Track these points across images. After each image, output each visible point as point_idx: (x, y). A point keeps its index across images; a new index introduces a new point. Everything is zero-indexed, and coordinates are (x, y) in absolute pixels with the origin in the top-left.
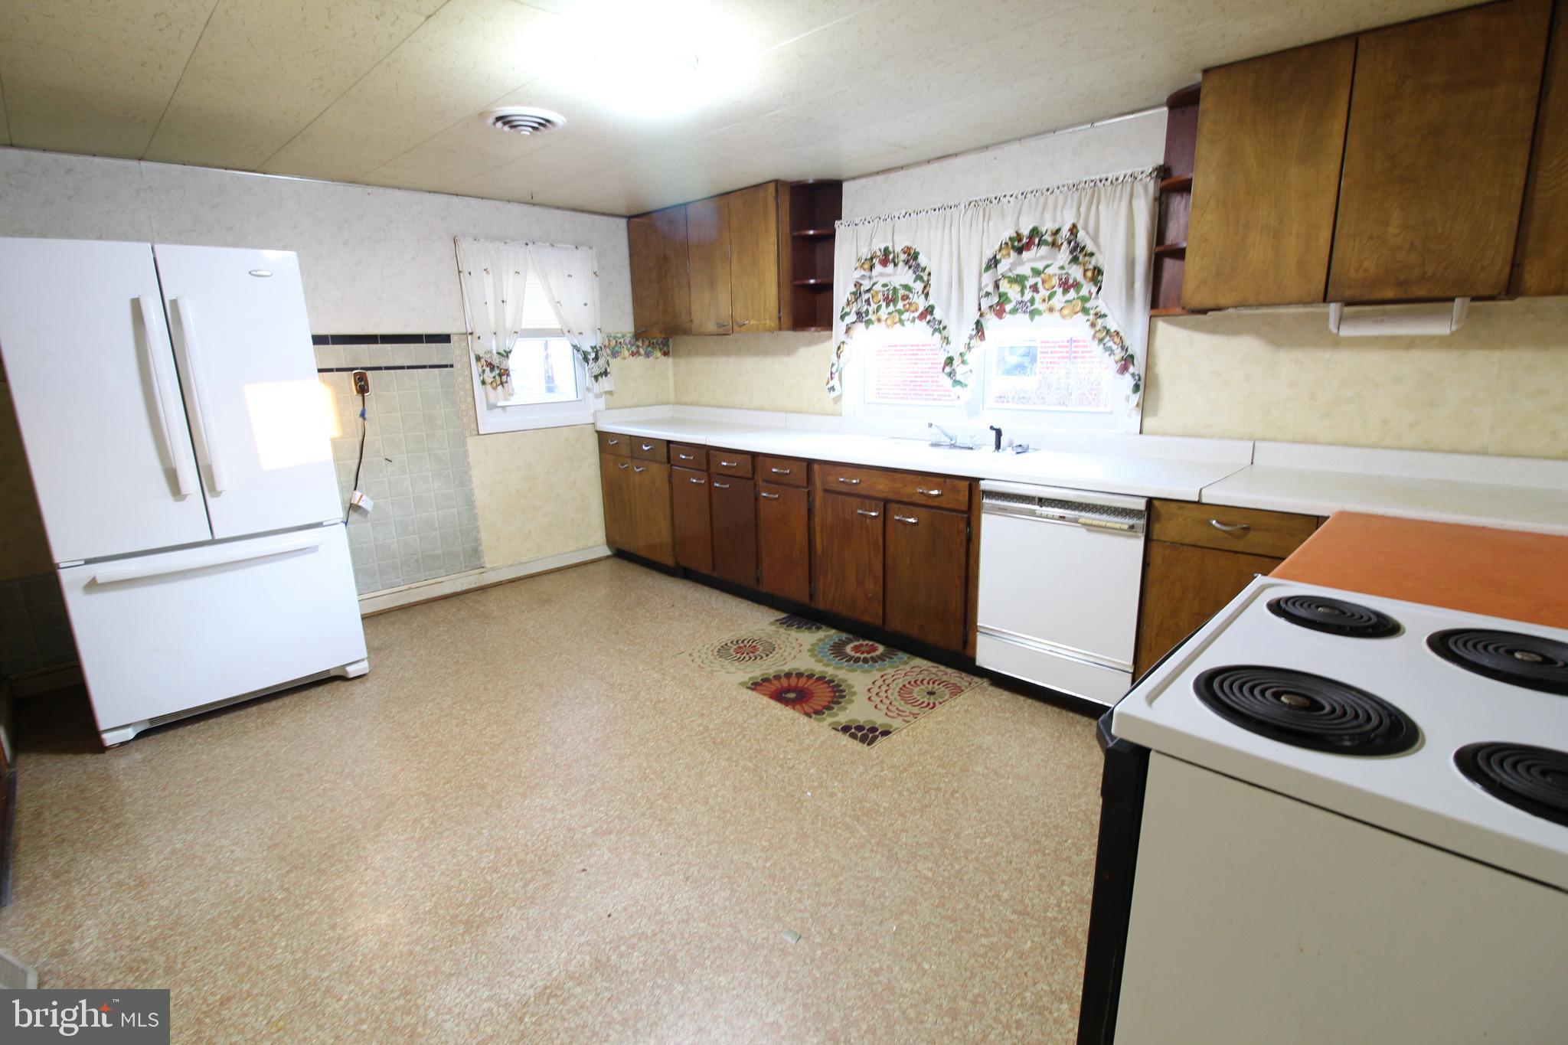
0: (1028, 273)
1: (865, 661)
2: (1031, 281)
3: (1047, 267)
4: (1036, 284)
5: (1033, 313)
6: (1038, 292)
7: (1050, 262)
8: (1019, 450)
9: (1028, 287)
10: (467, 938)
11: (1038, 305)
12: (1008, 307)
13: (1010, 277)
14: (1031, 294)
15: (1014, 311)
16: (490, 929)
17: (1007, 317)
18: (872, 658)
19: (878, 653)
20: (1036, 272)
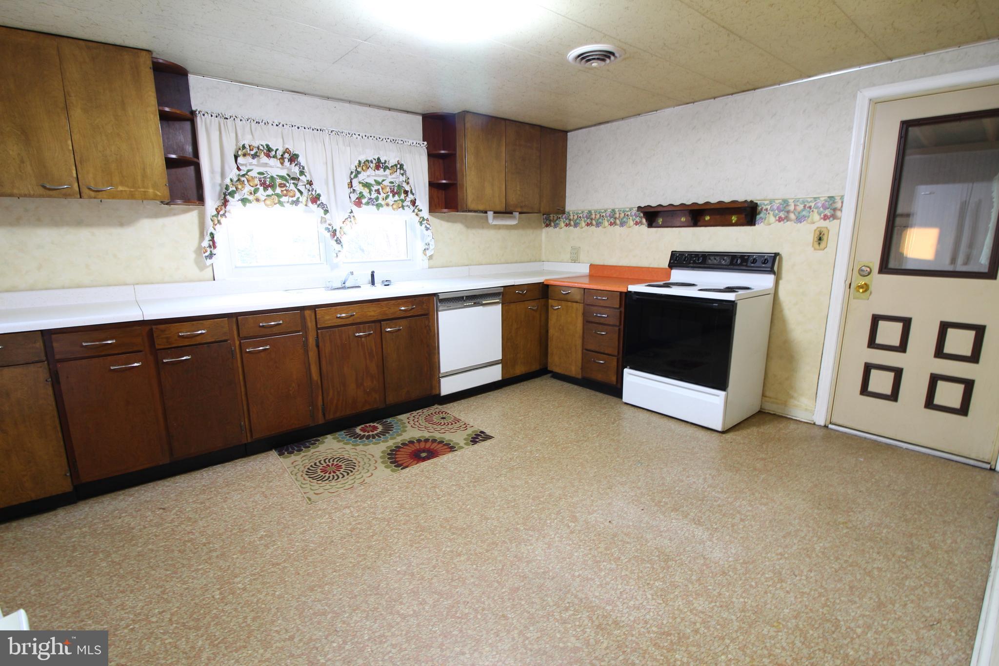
0: (373, 183)
1: (374, 437)
2: (376, 187)
3: (383, 181)
4: (379, 189)
5: (379, 206)
6: (380, 194)
7: (385, 178)
8: (386, 283)
9: (374, 190)
10: (677, 558)
11: (380, 201)
12: (364, 201)
13: (363, 183)
14: (376, 195)
15: (367, 204)
16: (668, 550)
17: (364, 206)
18: (377, 435)
19: (379, 430)
20: (378, 183)
